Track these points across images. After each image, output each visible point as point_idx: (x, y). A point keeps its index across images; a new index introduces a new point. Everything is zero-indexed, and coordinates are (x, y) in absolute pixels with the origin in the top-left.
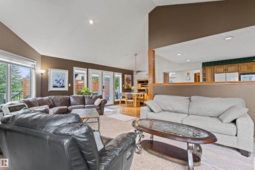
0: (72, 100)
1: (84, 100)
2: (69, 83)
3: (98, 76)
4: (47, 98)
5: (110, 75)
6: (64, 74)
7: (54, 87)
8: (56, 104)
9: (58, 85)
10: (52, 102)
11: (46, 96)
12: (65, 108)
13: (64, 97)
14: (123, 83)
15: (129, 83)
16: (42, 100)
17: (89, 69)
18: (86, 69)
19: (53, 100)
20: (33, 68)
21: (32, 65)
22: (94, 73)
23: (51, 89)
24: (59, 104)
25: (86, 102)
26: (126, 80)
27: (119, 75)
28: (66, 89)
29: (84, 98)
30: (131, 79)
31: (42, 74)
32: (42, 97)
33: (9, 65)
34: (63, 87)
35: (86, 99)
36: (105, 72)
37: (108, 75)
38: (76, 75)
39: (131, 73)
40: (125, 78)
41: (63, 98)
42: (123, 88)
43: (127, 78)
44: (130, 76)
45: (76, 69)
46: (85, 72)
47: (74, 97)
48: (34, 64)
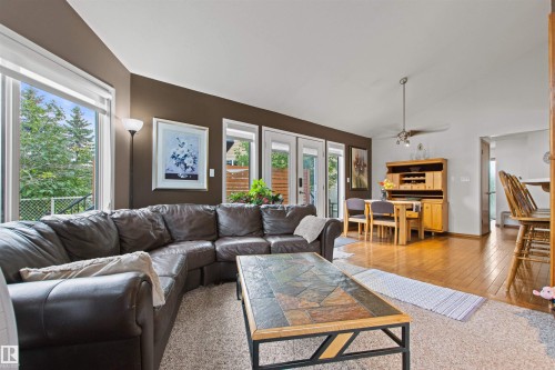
0: (223, 219)
1: (261, 219)
2: (210, 167)
3: (286, 148)
4: (147, 210)
5: (317, 148)
6: (197, 139)
7: (169, 176)
8: (175, 231)
9: (179, 171)
10: (163, 227)
11: (145, 206)
12: (207, 249)
13: (200, 208)
14: (348, 173)
15: (361, 172)
16: (130, 218)
17: (264, 128)
18: (257, 127)
19: (168, 218)
20: (104, 112)
21: (102, 99)
22: (279, 141)
23: (159, 182)
24: (186, 231)
25: (267, 226)
26: (356, 163)
27: (337, 150)
28: (202, 184)
29: (258, 215)
30: (366, 162)
31: (133, 133)
32: (132, 207)
33: (10, 80)
34: (195, 177)
35: (266, 218)
36: (304, 139)
37: (312, 147)
38: (230, 145)
39: (365, 143)
40: (354, 159)
41: (198, 212)
42: (348, 186)
43: (357, 159)
44: (364, 153)
45: (230, 126)
46: (253, 136)
47: (229, 210)
48: (106, 96)
